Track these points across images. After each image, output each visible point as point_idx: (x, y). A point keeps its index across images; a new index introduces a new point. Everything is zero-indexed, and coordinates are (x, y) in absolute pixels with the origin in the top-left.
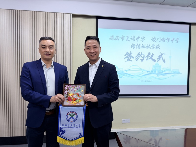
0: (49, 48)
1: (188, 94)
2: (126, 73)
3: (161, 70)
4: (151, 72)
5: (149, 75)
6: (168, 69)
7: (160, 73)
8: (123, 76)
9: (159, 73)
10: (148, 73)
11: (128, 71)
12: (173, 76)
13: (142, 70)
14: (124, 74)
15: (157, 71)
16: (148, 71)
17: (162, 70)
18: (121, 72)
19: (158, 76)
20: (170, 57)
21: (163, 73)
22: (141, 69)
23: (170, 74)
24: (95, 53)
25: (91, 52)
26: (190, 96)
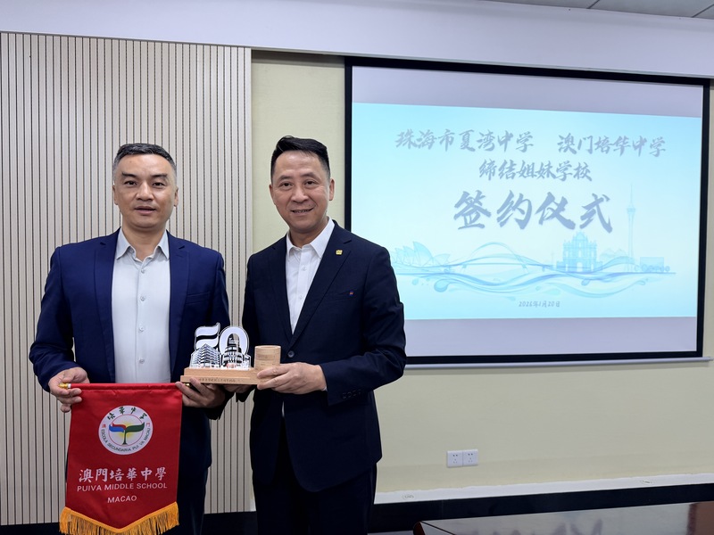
0: (149, 184)
1: (699, 353)
2: (462, 273)
3: (595, 260)
4: (558, 267)
5: (550, 280)
6: (622, 257)
7: (593, 273)
8: (451, 286)
9: (590, 273)
10: (548, 272)
11: (468, 267)
12: (643, 282)
13: (521, 260)
14: (453, 277)
15: (580, 265)
16: (544, 266)
17: (598, 260)
18: (442, 270)
19: (583, 284)
20: (631, 210)
21: (604, 271)
22: (518, 258)
23: (632, 275)
24: (310, 202)
25: (294, 198)
26: (707, 361)
